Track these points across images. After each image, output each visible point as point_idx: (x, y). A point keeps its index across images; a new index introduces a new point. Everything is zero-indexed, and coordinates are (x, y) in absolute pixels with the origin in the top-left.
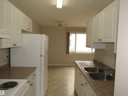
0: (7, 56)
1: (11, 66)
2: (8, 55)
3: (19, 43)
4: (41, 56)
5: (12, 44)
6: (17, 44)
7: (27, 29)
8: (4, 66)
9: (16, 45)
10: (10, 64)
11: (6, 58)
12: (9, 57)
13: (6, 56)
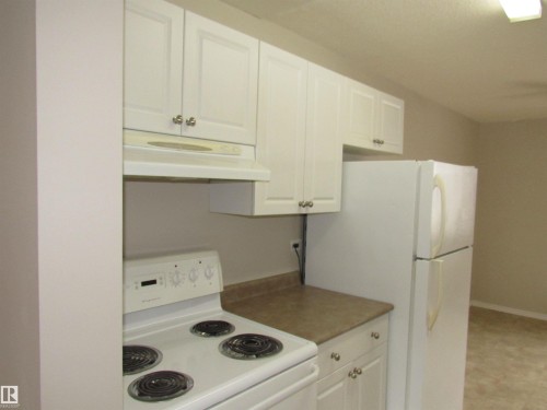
0: (296, 246)
1: (308, 281)
2: (298, 241)
3: (332, 199)
4: (416, 258)
5: (295, 202)
6: (314, 202)
7: (375, 141)
8: (282, 279)
9: (309, 205)
10: (302, 275)
11: (293, 250)
12: (301, 248)
13: (292, 243)
